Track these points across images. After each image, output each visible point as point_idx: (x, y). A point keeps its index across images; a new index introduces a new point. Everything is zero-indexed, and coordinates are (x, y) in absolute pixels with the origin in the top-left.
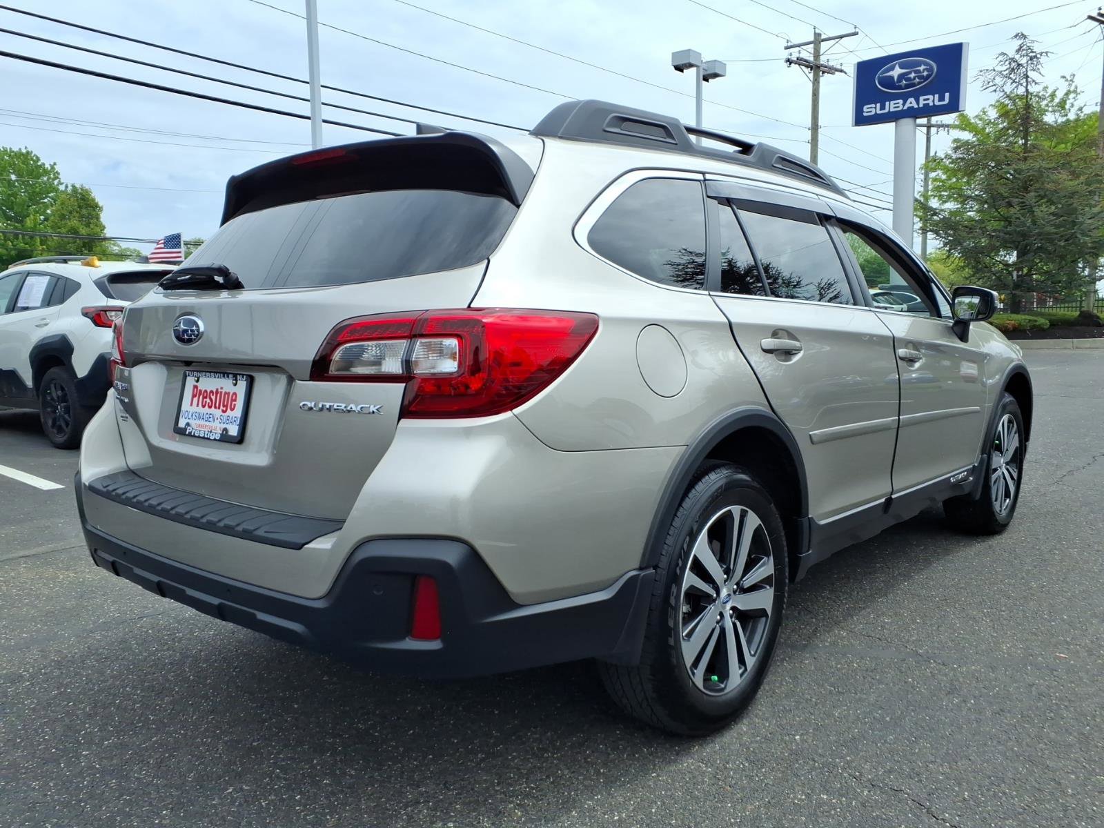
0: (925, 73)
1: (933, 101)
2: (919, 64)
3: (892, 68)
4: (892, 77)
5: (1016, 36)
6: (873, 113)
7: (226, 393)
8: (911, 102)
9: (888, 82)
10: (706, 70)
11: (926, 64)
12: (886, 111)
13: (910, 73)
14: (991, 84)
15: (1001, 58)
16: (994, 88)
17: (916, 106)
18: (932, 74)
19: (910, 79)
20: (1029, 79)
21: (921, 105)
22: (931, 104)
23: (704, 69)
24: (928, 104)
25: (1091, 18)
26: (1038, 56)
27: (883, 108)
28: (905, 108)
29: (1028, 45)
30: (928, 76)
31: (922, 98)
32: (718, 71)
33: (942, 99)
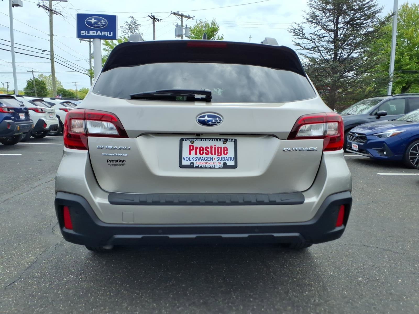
0: (104, 24)
1: (107, 34)
2: (101, 20)
3: (91, 19)
4: (91, 22)
5: (130, 17)
6: (85, 34)
7: (218, 148)
8: (99, 33)
9: (90, 24)
10: (13, 2)
11: (104, 20)
12: (90, 34)
13: (98, 22)
14: (124, 32)
15: (126, 23)
16: (125, 33)
17: (101, 35)
18: (106, 24)
19: (98, 24)
20: (136, 33)
21: (103, 35)
22: (106, 35)
23: (12, 1)
24: (105, 35)
25: (149, 16)
26: (138, 25)
27: (88, 33)
28: (97, 35)
29: (135, 21)
30: (105, 25)
31: (103, 32)
32: (19, 4)
33: (110, 34)
